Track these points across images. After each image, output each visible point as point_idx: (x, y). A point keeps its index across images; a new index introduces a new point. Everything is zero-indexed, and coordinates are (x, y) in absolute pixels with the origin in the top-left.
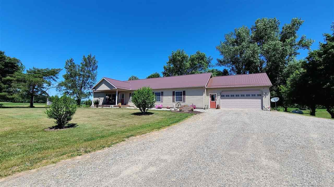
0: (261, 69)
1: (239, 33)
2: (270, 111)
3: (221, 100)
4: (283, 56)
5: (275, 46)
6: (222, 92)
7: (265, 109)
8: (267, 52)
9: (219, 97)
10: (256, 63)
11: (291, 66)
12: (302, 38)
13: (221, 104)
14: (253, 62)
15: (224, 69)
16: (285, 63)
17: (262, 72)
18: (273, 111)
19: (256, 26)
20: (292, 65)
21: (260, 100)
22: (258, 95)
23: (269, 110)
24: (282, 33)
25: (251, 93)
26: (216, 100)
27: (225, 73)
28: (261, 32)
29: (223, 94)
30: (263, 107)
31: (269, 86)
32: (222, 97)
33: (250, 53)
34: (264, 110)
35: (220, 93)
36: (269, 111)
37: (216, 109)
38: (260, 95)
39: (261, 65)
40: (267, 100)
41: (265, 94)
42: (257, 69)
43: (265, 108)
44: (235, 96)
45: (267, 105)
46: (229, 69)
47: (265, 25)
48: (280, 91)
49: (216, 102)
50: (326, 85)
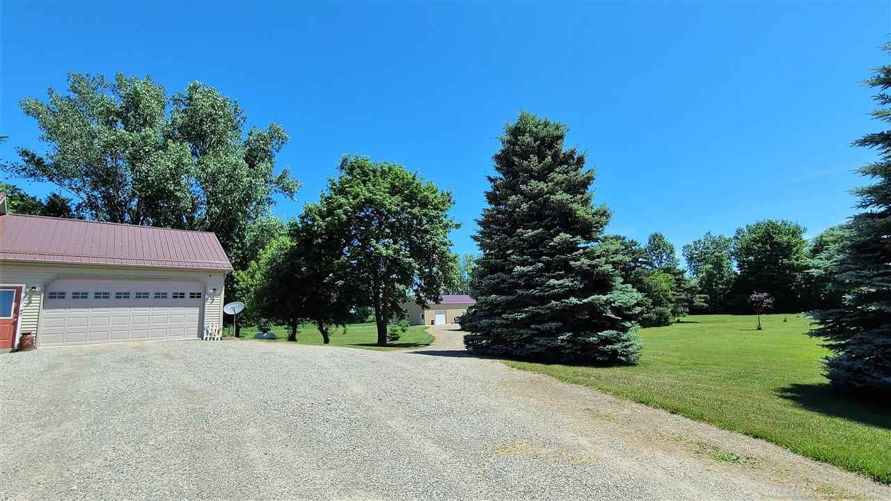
0: (191, 219)
1: (137, 93)
2: (221, 339)
3: (44, 313)
4: (247, 199)
5: (235, 169)
6: (52, 281)
7: (209, 336)
8: (213, 179)
9: (37, 300)
10: (179, 202)
11: (262, 228)
12: (285, 172)
13: (42, 328)
14: (171, 195)
15: (54, 195)
16: (250, 218)
17: (192, 228)
18: (229, 341)
19: (191, 99)
20: (265, 226)
21: (197, 310)
22: (192, 296)
23: (219, 339)
24: (247, 143)
25: (170, 288)
26: (17, 311)
27: (56, 208)
28: (201, 120)
29: (58, 287)
30: (203, 329)
31: (225, 271)
32: (54, 298)
33: (168, 166)
34: (206, 338)
35: (45, 286)
36: (217, 340)
37: (12, 352)
38: (199, 296)
39: (194, 209)
40: (216, 308)
41: (212, 291)
42: (179, 217)
43: (210, 332)
44: (113, 296)
45: (214, 322)
46: (74, 199)
47: (213, 107)
48: (235, 285)
49: (15, 324)
50: (328, 276)
